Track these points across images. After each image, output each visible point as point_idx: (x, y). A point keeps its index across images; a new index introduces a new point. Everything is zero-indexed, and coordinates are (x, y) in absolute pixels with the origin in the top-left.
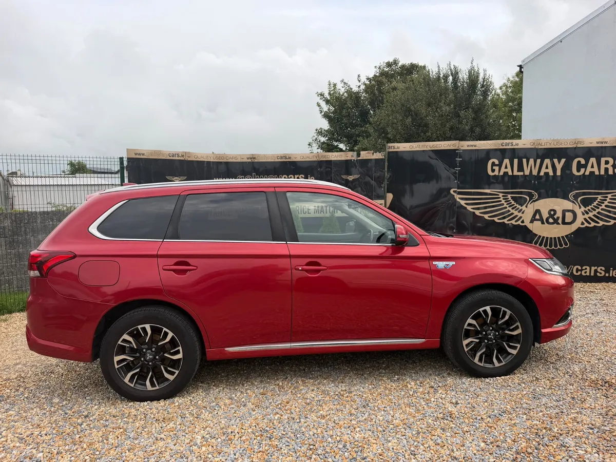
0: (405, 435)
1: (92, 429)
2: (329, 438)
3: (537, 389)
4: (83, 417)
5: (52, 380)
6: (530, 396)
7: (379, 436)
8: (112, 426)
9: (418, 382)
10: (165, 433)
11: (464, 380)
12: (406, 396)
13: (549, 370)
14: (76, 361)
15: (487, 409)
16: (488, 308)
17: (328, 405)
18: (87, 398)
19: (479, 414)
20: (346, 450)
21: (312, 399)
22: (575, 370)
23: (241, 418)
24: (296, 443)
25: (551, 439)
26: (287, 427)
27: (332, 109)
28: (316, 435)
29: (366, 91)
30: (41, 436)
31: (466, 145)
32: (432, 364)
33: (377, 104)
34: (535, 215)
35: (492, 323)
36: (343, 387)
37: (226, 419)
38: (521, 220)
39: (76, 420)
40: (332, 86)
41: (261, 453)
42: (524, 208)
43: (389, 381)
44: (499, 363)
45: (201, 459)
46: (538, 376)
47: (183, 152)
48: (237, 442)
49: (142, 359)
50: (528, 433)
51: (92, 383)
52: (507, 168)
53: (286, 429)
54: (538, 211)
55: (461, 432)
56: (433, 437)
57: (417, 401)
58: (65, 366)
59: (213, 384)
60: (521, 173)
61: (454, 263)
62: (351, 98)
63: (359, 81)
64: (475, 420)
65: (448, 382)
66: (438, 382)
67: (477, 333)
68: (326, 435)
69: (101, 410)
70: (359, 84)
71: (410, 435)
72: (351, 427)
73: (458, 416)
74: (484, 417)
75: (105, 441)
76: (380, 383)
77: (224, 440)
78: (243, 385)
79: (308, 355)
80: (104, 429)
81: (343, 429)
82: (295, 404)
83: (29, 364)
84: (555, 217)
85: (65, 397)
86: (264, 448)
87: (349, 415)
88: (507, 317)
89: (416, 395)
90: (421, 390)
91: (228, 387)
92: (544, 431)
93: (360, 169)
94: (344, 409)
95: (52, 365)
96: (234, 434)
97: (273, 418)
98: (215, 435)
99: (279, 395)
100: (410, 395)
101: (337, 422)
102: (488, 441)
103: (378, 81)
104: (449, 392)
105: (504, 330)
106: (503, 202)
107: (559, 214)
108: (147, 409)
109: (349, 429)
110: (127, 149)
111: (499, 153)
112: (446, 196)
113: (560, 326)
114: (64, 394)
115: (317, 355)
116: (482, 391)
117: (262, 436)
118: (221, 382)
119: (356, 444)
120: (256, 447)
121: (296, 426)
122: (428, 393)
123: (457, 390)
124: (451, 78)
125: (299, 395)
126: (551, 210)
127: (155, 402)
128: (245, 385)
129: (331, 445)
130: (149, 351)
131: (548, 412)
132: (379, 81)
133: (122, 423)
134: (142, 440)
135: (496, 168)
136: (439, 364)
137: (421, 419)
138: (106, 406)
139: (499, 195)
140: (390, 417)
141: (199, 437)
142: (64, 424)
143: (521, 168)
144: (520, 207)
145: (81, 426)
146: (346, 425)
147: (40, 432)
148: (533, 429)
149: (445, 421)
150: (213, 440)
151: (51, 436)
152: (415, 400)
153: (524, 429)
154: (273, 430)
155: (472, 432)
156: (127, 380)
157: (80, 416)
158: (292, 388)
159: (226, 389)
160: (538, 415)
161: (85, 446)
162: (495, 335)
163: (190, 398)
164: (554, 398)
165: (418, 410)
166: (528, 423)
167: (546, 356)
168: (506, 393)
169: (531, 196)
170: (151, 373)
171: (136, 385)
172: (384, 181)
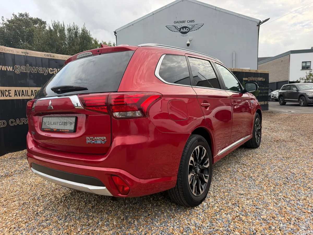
63: (3, 20)
156: (194, 191)
170: (200, 182)
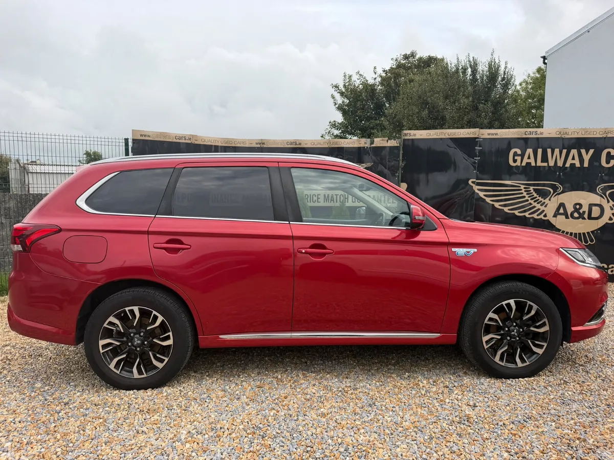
0: (416, 440)
1: (70, 418)
2: (329, 440)
3: (566, 394)
4: (62, 404)
5: (39, 364)
6: (558, 401)
7: (385, 440)
8: (92, 415)
9: (431, 380)
10: (147, 426)
11: (482, 380)
12: (418, 395)
13: (578, 373)
14: (67, 344)
15: (509, 414)
16: (512, 302)
17: (330, 402)
18: (71, 384)
19: (500, 419)
20: (347, 454)
21: (312, 394)
22: (608, 374)
23: (233, 412)
24: (291, 444)
25: (587, 452)
26: (283, 424)
27: (347, 101)
28: (314, 435)
29: (382, 83)
30: (14, 423)
31: (486, 133)
32: (447, 361)
33: (393, 97)
34: (558, 209)
35: (515, 319)
36: (348, 383)
37: (216, 413)
38: (543, 214)
39: (55, 407)
40: (347, 77)
41: (251, 453)
42: (547, 201)
43: (399, 378)
44: (522, 363)
45: (183, 458)
46: (566, 378)
47: (190, 135)
48: (225, 440)
49: (130, 344)
50: (559, 443)
51: (79, 368)
52: (530, 158)
53: (282, 427)
54: (562, 205)
55: (480, 439)
56: (448, 444)
57: (430, 401)
58: (55, 349)
59: (207, 374)
60: (545, 164)
61: (476, 250)
62: (366, 90)
63: (375, 73)
64: (496, 426)
65: (465, 382)
66: (453, 381)
67: (498, 328)
68: (326, 436)
69: (83, 398)
70: (375, 76)
71: (422, 440)
72: (355, 428)
73: (476, 420)
74: (507, 422)
75: (81, 432)
76: (389, 380)
77: (212, 436)
78: (239, 376)
79: (312, 347)
80: (82, 418)
81: (346, 430)
82: (294, 400)
83: (18, 346)
84: (581, 211)
85: (48, 382)
86: (255, 447)
87: (353, 415)
88: (533, 312)
89: (428, 394)
90: (434, 389)
91: (223, 378)
92: (577, 442)
93: (373, 157)
94: (348, 408)
95: (41, 348)
96: (224, 431)
97: (268, 414)
98: (202, 430)
99: (277, 389)
100: (422, 394)
101: (338, 421)
102: (512, 450)
103: (394, 73)
104: (465, 393)
105: (529, 326)
106: (525, 194)
107: (585, 208)
108: (133, 399)
109: (351, 430)
110: (133, 130)
111: (522, 142)
112: (463, 188)
113: (592, 325)
114: (48, 378)
115: (321, 347)
116: (503, 393)
117: (254, 433)
118: (215, 372)
119: (360, 448)
120: (246, 446)
121: (292, 424)
122: (443, 393)
123: (475, 390)
124: (469, 70)
125: (298, 390)
126: (576, 204)
127: (142, 391)
128: (241, 377)
129: (331, 448)
130: (138, 336)
131: (581, 420)
132: (396, 74)
133: (103, 413)
134: (122, 433)
135: (519, 158)
136: (454, 362)
137: (435, 422)
138: (89, 393)
139: (520, 187)
140: (399, 419)
141: (185, 432)
142: (42, 411)
143: (545, 159)
144: (542, 200)
145: (58, 414)
146: (348, 425)
147: (15, 419)
148: (564, 440)
149: (462, 426)
150: (199, 436)
151: (25, 423)
152: (428, 400)
153: (554, 438)
154: (266, 428)
155: (493, 440)
156: (112, 366)
157: (60, 403)
158: (292, 382)
159: (219, 380)
160: (569, 423)
161: (59, 437)
162: (518, 332)
163: (179, 388)
164: (586, 404)
165: (430, 412)
166: (558, 432)
167: (574, 357)
168: (530, 397)
169: (555, 188)
170: (138, 360)
171: (123, 372)
172: (398, 170)
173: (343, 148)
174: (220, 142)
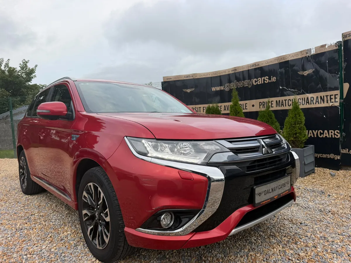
173: (288, 61)
174: (211, 74)
